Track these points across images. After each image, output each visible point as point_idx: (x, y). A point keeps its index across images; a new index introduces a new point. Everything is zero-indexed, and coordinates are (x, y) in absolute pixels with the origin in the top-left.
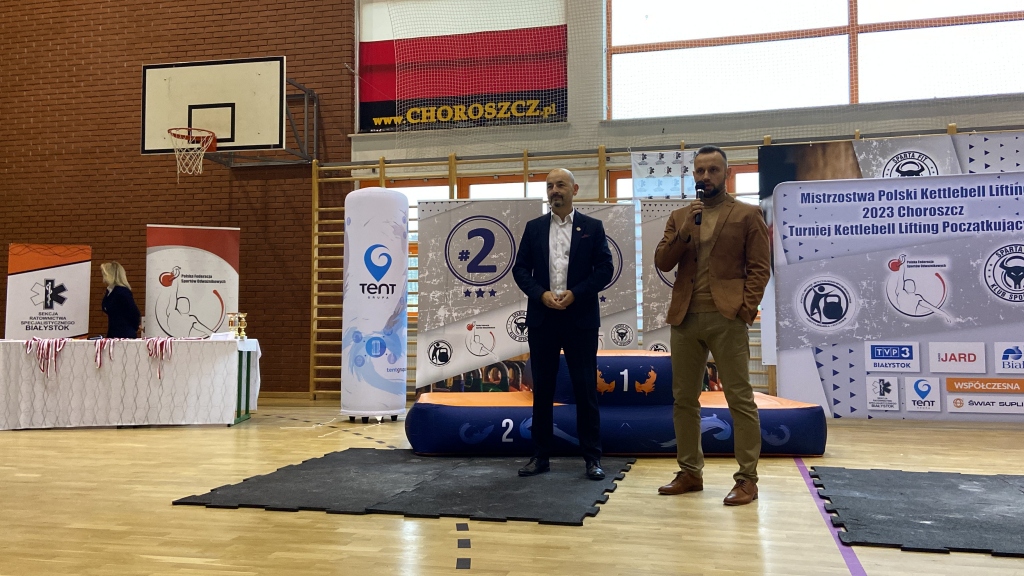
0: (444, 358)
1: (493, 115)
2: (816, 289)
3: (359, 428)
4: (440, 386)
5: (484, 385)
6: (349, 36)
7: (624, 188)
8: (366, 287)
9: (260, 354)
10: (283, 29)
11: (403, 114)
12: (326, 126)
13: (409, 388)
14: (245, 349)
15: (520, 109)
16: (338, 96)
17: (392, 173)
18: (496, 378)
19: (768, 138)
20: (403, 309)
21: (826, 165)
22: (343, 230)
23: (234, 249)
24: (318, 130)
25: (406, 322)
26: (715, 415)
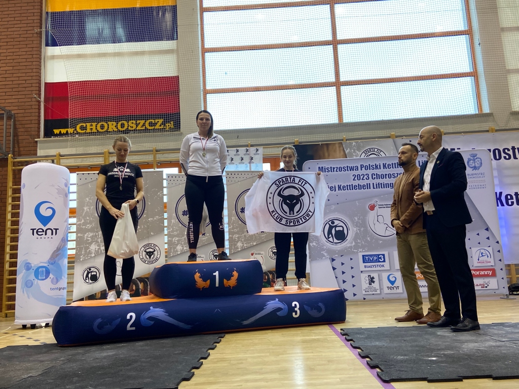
0: (94, 279)
2: (330, 223)
8: (35, 231)
11: (74, 127)
12: (20, 134)
15: (151, 125)
16: (29, 115)
17: (66, 163)
19: (297, 141)
20: (64, 246)
21: (329, 155)
22: (20, 193)
24: (14, 136)
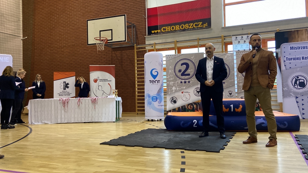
0: (175, 102)
1: (188, 28)
2: (296, 78)
3: (150, 122)
4: (174, 110)
5: (187, 110)
6: (144, 7)
7: (230, 48)
8: (151, 81)
9: (122, 101)
10: (125, 6)
11: (160, 29)
12: (138, 34)
13: (165, 111)
14: (117, 100)
15: (196, 25)
16: (141, 25)
17: (158, 47)
18: (191, 108)
19: (278, 29)
20: (162, 87)
21: (298, 37)
22: (144, 65)
23: (113, 71)
24: (136, 35)
25: (163, 91)
26: (262, 119)
